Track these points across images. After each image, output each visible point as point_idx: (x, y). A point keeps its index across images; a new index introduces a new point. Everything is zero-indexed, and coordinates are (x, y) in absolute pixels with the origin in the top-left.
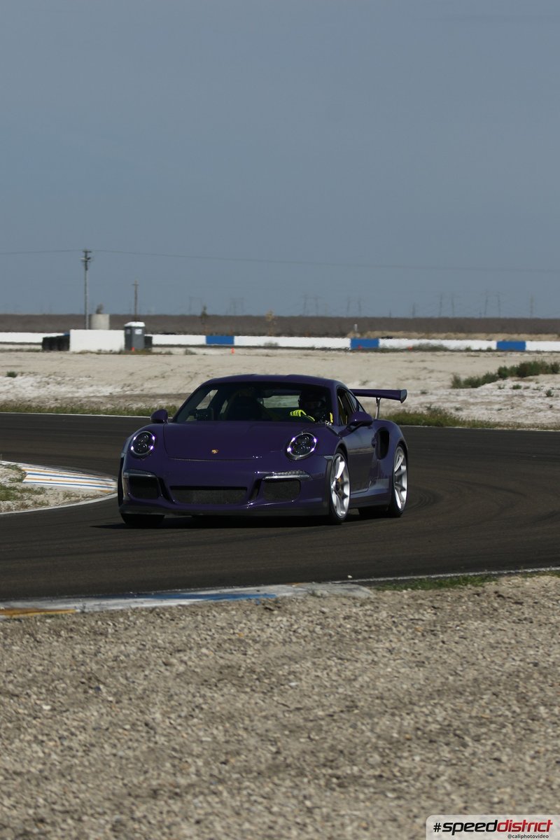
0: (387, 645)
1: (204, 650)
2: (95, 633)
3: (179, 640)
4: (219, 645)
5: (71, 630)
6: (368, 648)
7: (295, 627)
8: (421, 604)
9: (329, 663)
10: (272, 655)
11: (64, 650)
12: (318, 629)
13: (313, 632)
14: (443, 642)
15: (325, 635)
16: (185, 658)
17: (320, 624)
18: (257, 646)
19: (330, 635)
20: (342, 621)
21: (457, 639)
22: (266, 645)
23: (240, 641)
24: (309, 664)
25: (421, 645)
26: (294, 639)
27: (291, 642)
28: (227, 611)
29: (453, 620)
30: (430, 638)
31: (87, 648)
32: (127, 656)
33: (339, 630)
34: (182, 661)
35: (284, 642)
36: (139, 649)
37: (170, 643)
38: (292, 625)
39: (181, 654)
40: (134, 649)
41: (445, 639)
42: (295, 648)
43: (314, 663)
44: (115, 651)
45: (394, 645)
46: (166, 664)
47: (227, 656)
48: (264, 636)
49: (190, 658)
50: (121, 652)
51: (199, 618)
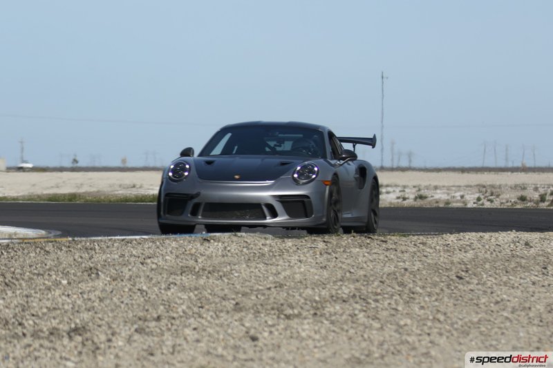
0: (297, 258)
1: (167, 257)
2: (86, 249)
3: (147, 253)
4: (177, 256)
5: (69, 247)
6: (283, 259)
7: (229, 248)
8: (315, 240)
9: (258, 266)
10: (216, 262)
11: (67, 257)
12: (245, 250)
13: (242, 251)
14: (336, 258)
15: (251, 253)
16: (156, 261)
17: (246, 247)
18: (204, 258)
19: (255, 253)
20: (262, 247)
21: (346, 257)
22: (210, 257)
23: (192, 255)
24: (244, 266)
25: (320, 259)
26: (229, 254)
27: (227, 256)
28: (177, 241)
29: (340, 248)
30: (325, 256)
31: (83, 255)
32: (114, 259)
33: (260, 251)
34: (153, 263)
35: (223, 256)
36: (120, 257)
37: (142, 254)
38: (225, 248)
39: (152, 259)
40: (117, 256)
41: (337, 256)
42: (231, 259)
43: (248, 266)
44: (104, 257)
45: (301, 259)
46: (142, 264)
47: (184, 261)
48: (207, 253)
49: (159, 261)
50: (108, 258)
51: (158, 243)
